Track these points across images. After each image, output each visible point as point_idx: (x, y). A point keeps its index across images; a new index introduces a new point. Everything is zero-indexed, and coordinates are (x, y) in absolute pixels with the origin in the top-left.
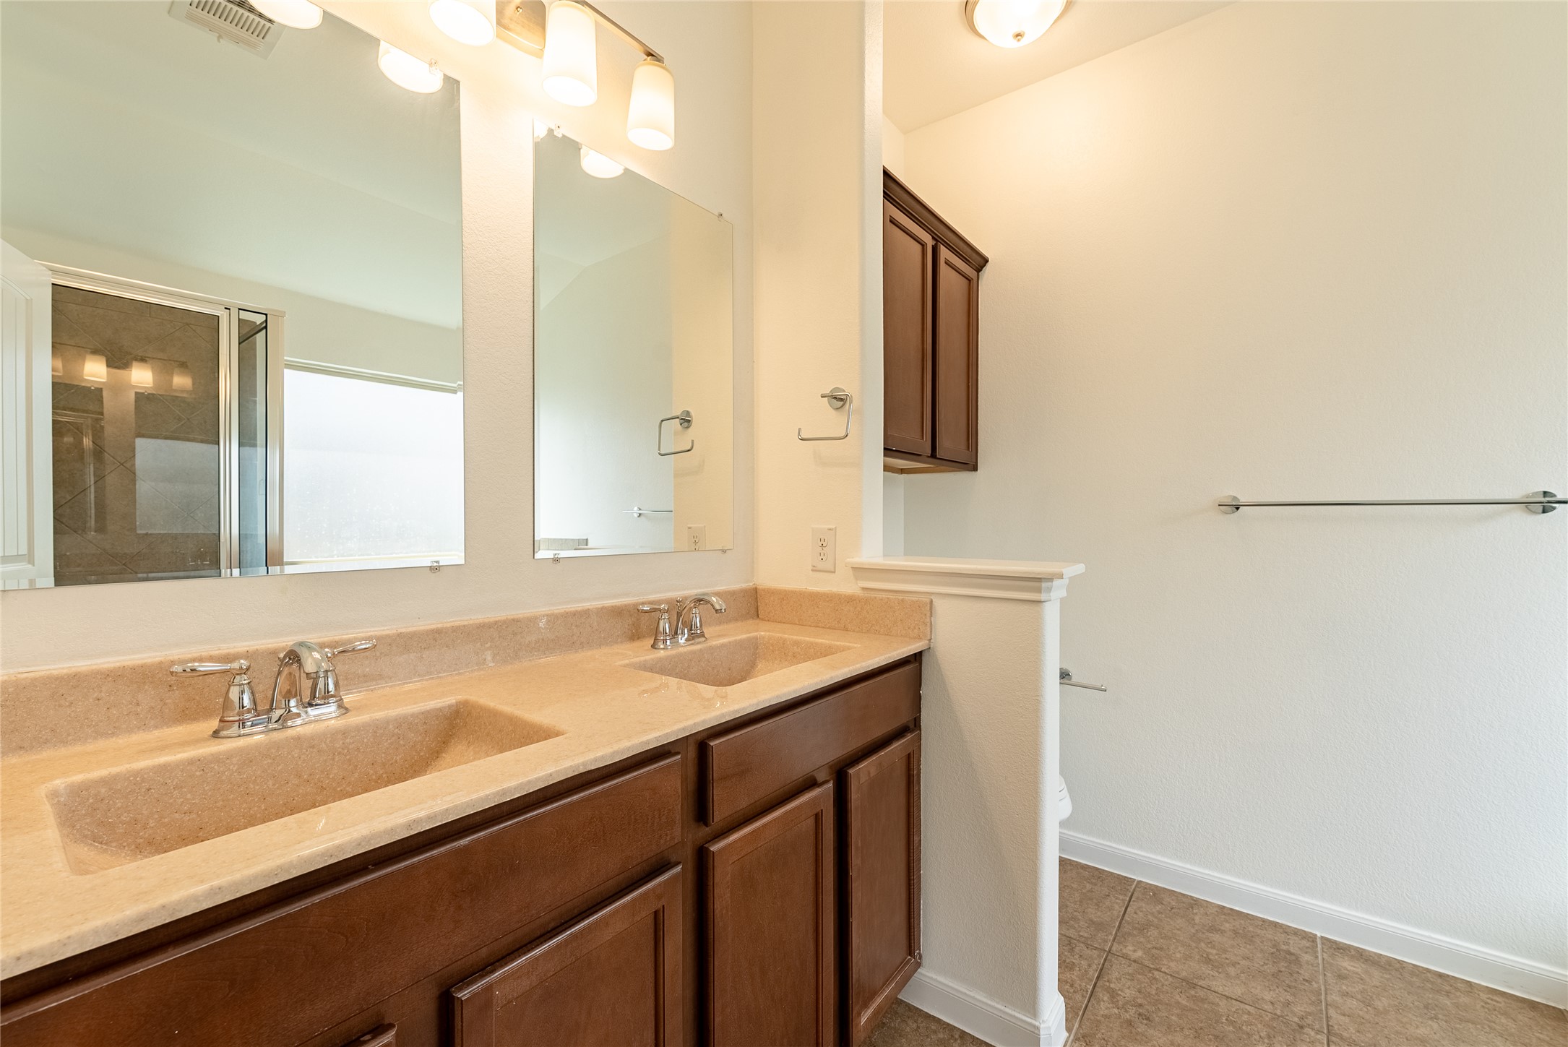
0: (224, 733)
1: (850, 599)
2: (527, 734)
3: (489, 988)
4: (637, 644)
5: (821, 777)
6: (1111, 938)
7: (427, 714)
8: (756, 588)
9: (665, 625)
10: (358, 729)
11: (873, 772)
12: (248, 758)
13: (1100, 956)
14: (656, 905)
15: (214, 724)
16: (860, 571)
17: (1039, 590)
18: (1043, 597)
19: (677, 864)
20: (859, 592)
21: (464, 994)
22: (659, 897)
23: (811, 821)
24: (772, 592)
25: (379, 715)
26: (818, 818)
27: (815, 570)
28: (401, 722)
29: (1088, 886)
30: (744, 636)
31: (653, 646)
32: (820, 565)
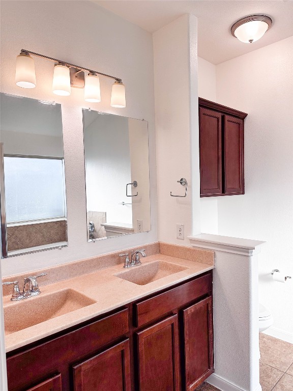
0: (13, 300)
1: (189, 250)
2: (87, 302)
3: (80, 366)
4: (119, 265)
5: (174, 312)
6: (287, 368)
7: (60, 293)
8: (159, 244)
9: (127, 260)
10: (44, 298)
11: (193, 310)
12: (20, 306)
13: (281, 374)
14: (122, 349)
15: (10, 296)
16: (192, 241)
17: (248, 253)
18: (249, 255)
19: (128, 338)
20: (192, 248)
21: (75, 367)
22: (123, 347)
23: (170, 326)
24: (164, 245)
25: (49, 294)
26: (172, 325)
27: (178, 238)
28: (54, 295)
29: (284, 349)
30: (154, 262)
31: (124, 267)
32: (179, 237)
